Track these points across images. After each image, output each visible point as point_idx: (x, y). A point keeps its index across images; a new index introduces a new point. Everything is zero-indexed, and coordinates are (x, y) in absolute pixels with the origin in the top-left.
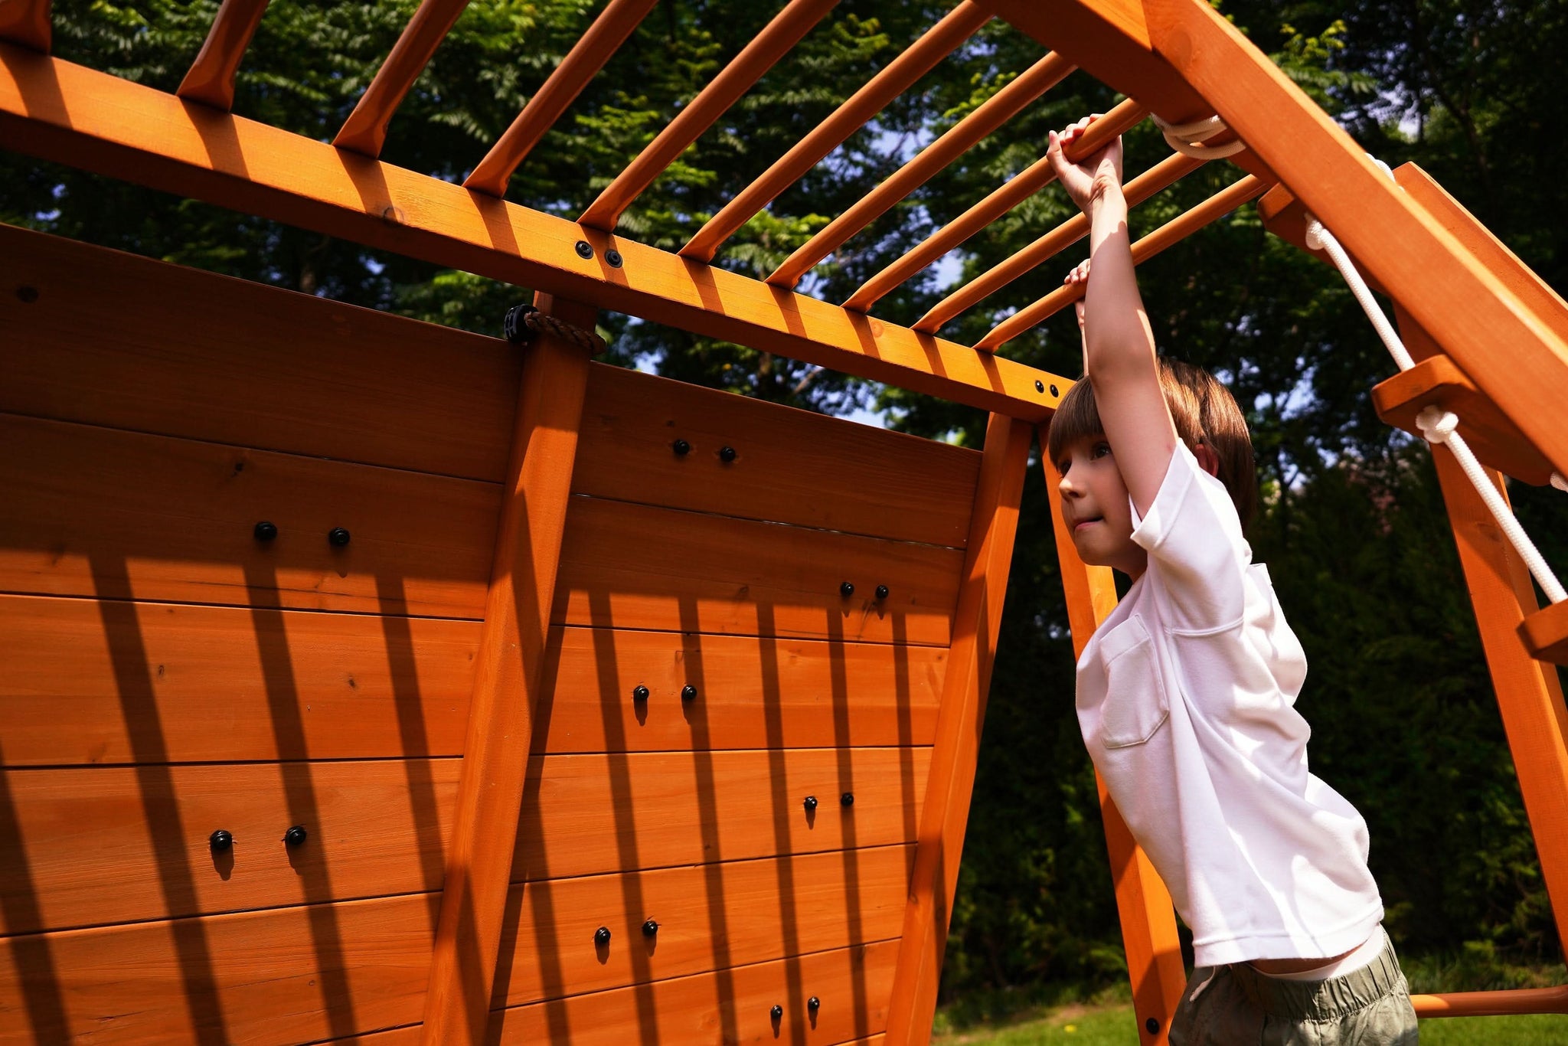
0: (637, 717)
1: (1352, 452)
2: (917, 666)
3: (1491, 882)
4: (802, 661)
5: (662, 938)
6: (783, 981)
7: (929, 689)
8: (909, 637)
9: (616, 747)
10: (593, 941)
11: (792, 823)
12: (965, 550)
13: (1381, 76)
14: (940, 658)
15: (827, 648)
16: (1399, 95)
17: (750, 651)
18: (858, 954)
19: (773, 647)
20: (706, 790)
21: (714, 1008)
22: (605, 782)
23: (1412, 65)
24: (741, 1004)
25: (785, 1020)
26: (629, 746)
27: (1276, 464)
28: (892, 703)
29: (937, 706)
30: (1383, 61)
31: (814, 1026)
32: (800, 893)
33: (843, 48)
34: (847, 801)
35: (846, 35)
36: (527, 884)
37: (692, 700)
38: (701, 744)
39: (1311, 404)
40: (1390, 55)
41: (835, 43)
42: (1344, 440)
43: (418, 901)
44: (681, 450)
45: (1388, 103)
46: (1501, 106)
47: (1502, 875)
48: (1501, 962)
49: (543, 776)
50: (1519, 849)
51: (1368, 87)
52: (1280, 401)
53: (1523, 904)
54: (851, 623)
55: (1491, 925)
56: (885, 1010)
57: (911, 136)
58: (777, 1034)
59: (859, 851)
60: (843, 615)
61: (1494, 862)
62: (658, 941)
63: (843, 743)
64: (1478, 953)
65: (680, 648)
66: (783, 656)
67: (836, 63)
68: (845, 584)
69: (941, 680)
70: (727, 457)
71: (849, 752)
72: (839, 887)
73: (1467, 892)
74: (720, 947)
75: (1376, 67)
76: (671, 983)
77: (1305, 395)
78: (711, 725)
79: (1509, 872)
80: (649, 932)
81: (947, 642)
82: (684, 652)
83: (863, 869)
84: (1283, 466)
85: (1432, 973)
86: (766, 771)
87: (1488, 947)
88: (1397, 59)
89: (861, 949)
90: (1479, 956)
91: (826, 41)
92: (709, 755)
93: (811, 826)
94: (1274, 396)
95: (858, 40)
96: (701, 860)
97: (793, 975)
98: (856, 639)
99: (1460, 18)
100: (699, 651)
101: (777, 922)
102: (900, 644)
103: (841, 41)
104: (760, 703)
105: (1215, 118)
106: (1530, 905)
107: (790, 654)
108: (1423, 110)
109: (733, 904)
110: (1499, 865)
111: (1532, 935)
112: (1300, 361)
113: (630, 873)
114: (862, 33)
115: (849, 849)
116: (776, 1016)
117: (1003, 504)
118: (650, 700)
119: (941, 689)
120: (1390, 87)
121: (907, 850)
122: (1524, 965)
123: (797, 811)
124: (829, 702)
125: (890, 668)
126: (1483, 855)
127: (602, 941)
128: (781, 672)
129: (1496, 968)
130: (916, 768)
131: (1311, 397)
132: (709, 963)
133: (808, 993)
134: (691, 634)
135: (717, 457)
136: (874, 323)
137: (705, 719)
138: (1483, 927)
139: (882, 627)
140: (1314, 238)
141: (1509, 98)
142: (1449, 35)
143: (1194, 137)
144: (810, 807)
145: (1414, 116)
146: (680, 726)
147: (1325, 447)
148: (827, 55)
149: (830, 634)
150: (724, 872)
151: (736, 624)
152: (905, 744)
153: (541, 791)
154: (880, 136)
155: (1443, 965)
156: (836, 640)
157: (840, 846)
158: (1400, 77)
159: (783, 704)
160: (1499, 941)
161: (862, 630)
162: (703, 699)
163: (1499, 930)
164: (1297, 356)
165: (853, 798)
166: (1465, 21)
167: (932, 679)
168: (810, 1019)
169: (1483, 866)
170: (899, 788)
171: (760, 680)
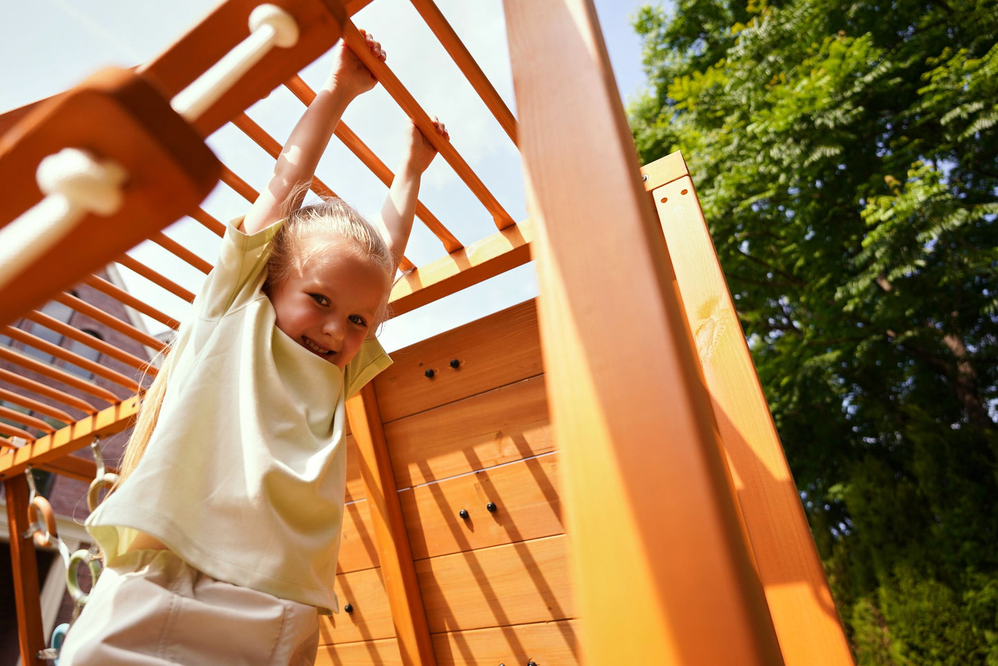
0: (469, 528)
9: (466, 549)
19: (537, 463)
26: (473, 546)
37: (496, 510)
38: (516, 537)
44: (431, 374)
65: (477, 481)
70: (456, 365)
82: (480, 483)
92: (524, 544)
100: (488, 480)
104: (544, 503)
107: (550, 464)
113: (506, 627)
118: (471, 515)
128: (549, 478)
134: (479, 471)
162: (504, 509)
171: (536, 487)
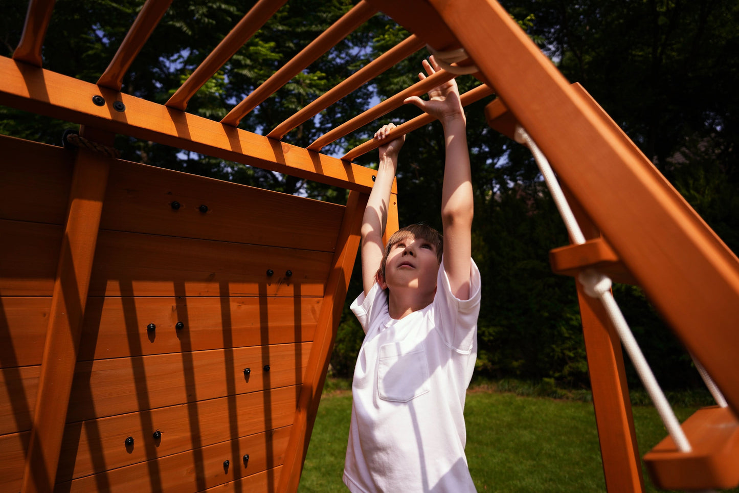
0: (149, 339)
1: (520, 182)
2: (305, 306)
3: (556, 357)
4: (244, 307)
5: (164, 438)
6: (229, 449)
7: (312, 317)
8: (302, 293)
9: (136, 353)
10: (124, 443)
11: (237, 381)
12: (334, 252)
13: (548, 38)
14: (318, 302)
15: (258, 301)
16: (554, 46)
17: (215, 305)
18: (269, 434)
19: (228, 301)
20: (189, 370)
21: (192, 466)
22: (130, 371)
23: (561, 34)
24: (207, 463)
25: (231, 466)
26: (144, 353)
27: (491, 184)
28: (292, 323)
29: (316, 324)
30: (549, 32)
31: (246, 467)
32: (240, 411)
33: (337, 10)
34: (266, 369)
35: (337, 5)
36: (84, 422)
37: (182, 329)
38: (186, 348)
39: (507, 163)
40: (553, 30)
41: (333, 8)
42: (518, 178)
43: (14, 437)
44: (175, 207)
45: (549, 49)
46: (594, 54)
47: (561, 355)
48: (556, 387)
49: (93, 370)
50: (568, 346)
51: (541, 42)
52: (495, 161)
53: (567, 367)
54: (271, 289)
55: (554, 372)
56: (283, 456)
57: (363, 49)
58: (226, 472)
59: (272, 390)
60: (268, 285)
61: (558, 350)
62: (162, 440)
63: (265, 342)
65: (175, 304)
66: (233, 306)
67: (333, 16)
68: (269, 270)
69: (318, 312)
70: (203, 210)
71: (269, 347)
72: (261, 406)
73: (546, 359)
74: (196, 438)
75: (547, 34)
76: (169, 458)
77: (505, 160)
78: (192, 340)
79: (564, 354)
80: (157, 437)
81: (322, 294)
82: (177, 306)
83: (273, 397)
84: (494, 185)
85: (530, 387)
86: (223, 359)
87: (552, 381)
88: (555, 32)
89: (271, 432)
90: (548, 383)
91: (329, 7)
92: (191, 354)
93: (247, 382)
94: (493, 160)
95: (343, 7)
96: (186, 402)
97: (235, 446)
98: (274, 296)
99: (582, 17)
100: (186, 305)
101: (227, 425)
102: (297, 297)
103: (335, 7)
104: (220, 328)
105: (462, 50)
106: (570, 367)
107: (238, 304)
108: (563, 54)
109: (203, 419)
110: (559, 351)
111: (569, 378)
112: (504, 147)
113: (145, 411)
114: (344, 4)
115: (267, 390)
116: (226, 466)
117: (352, 234)
118: (157, 330)
119: (318, 316)
120: (551, 43)
121: (297, 388)
122: (565, 388)
123: (239, 375)
124: (258, 325)
125: (292, 308)
126: (554, 346)
127: (129, 444)
128: (232, 313)
129: (554, 389)
130: (303, 352)
131: (507, 161)
132: (190, 446)
133: (243, 453)
134: (181, 298)
135: (198, 210)
136: (284, 146)
137: (188, 337)
138: (551, 373)
139: (289, 290)
140: (520, 136)
141: (597, 51)
142: (576, 24)
143: (453, 60)
144: (247, 374)
145: (559, 55)
146: (175, 341)
147: (511, 180)
148: (330, 12)
149: (260, 294)
150: (199, 406)
151: (208, 291)
152: (298, 341)
153: (91, 378)
154: (353, 48)
155: (534, 385)
156: (263, 298)
157: (262, 389)
158: (555, 39)
159: (233, 327)
160: (556, 379)
161: (277, 292)
162: (188, 328)
163: (557, 375)
164: (504, 144)
165: (269, 368)
166: (584, 18)
167: (314, 311)
168: (244, 464)
169: (553, 350)
170: (294, 361)
171: (220, 317)
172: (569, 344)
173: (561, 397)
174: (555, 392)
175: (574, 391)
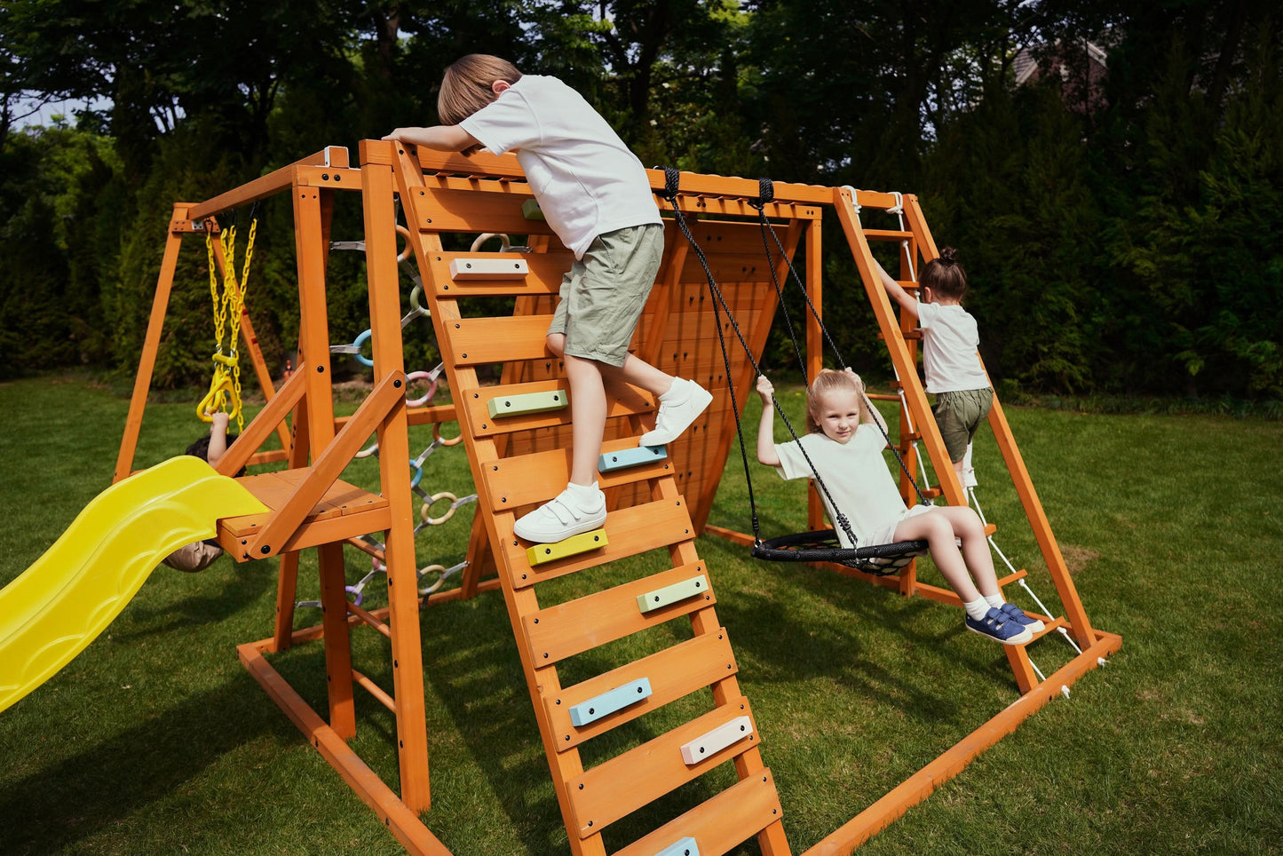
2: (759, 288)
3: (1025, 352)
4: (730, 288)
7: (762, 294)
10: (673, 356)
20: (700, 321)
22: (677, 320)
29: (764, 299)
38: (701, 310)
44: (709, 239)
47: (1031, 349)
50: (1042, 338)
53: (1038, 365)
61: (1029, 342)
62: (687, 357)
64: (1009, 385)
68: (744, 267)
70: (719, 239)
73: (1012, 355)
78: (704, 305)
79: (1036, 348)
80: (685, 355)
87: (1015, 383)
96: (695, 338)
102: (755, 282)
107: (727, 287)
110: (1031, 344)
111: (1037, 380)
118: (694, 299)
122: (1030, 393)
123: (723, 327)
126: (1025, 338)
150: (700, 341)
160: (1021, 381)
163: (1023, 375)
169: (1024, 344)
172: (1044, 335)
173: (1023, 404)
174: (1017, 397)
175: (1042, 397)
